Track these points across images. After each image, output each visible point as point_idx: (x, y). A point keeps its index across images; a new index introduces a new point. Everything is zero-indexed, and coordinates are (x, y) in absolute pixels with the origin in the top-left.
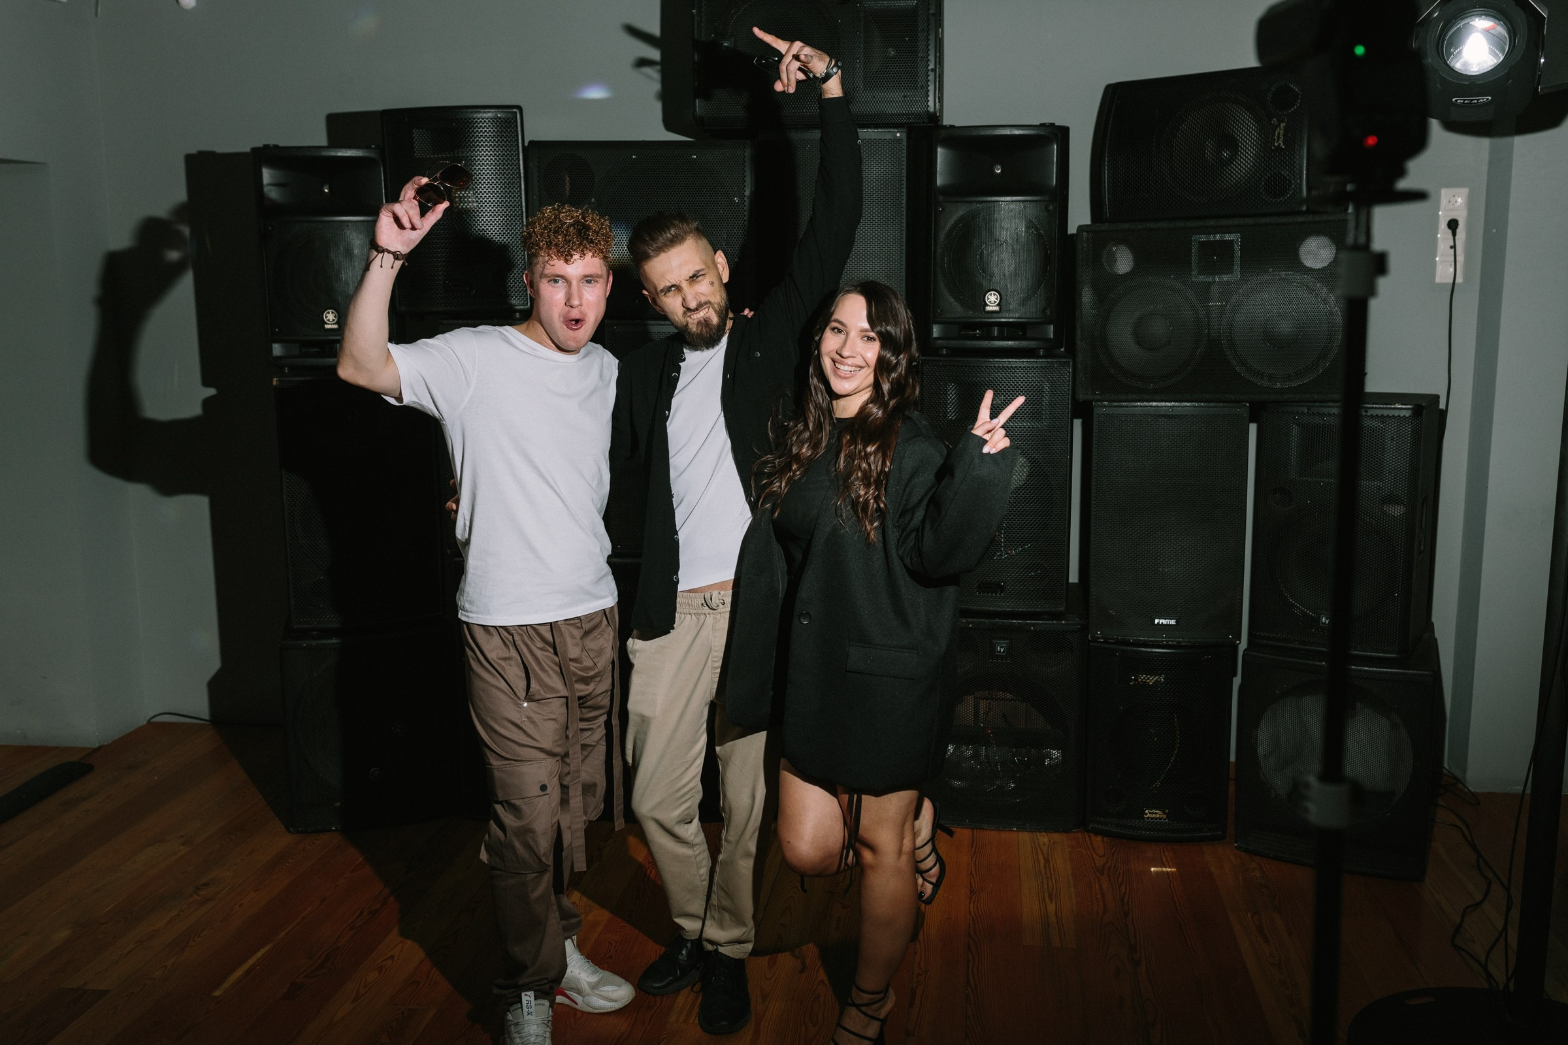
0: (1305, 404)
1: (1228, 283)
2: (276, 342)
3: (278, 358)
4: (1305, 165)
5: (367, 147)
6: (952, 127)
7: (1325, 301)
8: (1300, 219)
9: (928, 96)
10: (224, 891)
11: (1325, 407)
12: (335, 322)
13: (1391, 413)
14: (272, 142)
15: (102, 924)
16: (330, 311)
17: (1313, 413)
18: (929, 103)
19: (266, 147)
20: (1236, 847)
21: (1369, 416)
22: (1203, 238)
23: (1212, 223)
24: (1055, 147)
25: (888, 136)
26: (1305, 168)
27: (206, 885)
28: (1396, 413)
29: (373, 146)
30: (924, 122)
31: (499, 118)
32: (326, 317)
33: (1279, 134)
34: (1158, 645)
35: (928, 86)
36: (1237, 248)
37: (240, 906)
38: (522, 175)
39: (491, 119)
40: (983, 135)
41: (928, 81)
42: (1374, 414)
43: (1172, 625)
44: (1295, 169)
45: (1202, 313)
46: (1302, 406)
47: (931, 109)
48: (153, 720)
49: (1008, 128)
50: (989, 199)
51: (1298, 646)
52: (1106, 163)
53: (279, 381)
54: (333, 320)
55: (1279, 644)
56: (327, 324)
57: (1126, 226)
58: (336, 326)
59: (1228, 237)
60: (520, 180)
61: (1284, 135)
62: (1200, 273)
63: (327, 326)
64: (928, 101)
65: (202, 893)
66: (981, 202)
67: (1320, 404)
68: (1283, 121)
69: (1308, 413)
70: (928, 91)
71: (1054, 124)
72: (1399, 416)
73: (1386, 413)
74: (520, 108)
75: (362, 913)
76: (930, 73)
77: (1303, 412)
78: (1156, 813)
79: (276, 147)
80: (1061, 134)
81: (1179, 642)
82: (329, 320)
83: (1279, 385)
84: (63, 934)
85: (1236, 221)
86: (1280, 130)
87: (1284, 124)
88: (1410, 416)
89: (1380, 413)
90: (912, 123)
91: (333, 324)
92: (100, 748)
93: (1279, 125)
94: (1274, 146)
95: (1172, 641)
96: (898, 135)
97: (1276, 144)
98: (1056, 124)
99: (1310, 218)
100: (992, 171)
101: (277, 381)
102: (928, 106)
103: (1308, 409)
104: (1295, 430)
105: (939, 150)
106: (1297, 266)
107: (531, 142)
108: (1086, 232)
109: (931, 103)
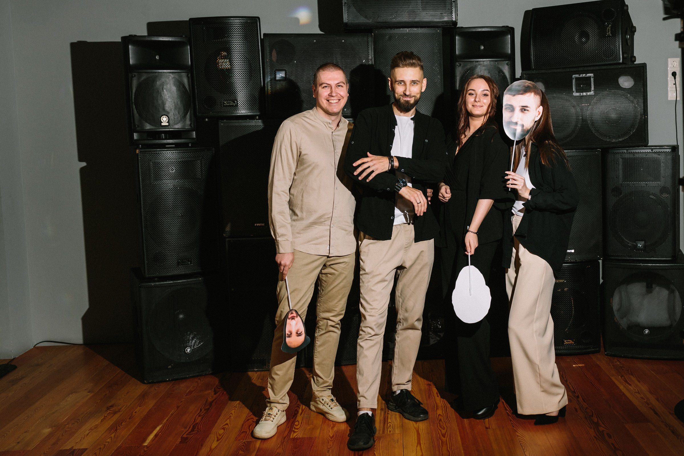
0: (625, 148)
1: (589, 96)
2: (135, 132)
3: (136, 140)
4: (621, 42)
5: (181, 36)
6: (462, 27)
7: (633, 102)
8: (620, 67)
9: (452, 13)
10: (123, 408)
11: (634, 149)
12: (167, 122)
13: (663, 150)
14: (133, 34)
15: (67, 425)
16: (164, 116)
17: (629, 152)
18: (453, 17)
19: (131, 36)
20: (606, 355)
21: (653, 153)
22: (577, 76)
23: (581, 69)
24: (510, 36)
25: (434, 32)
26: (621, 44)
27: (112, 406)
28: (665, 150)
29: (184, 36)
30: (450, 25)
31: (249, 23)
32: (162, 119)
33: (608, 29)
34: (567, 262)
35: (452, 9)
36: (592, 79)
37: (136, 412)
38: (260, 50)
39: (245, 23)
40: (474, 31)
41: (452, 6)
42: (656, 152)
43: (572, 253)
44: (617, 45)
45: (578, 109)
46: (624, 149)
47: (454, 20)
48: (36, 346)
49: (488, 28)
50: (481, 60)
51: (628, 258)
52: (532, 44)
53: (140, 151)
54: (166, 121)
55: (619, 258)
56: (162, 123)
57: (543, 71)
58: (167, 124)
59: (588, 75)
60: (259, 52)
61: (611, 30)
62: (577, 92)
63: (163, 124)
64: (452, 15)
65: (112, 409)
66: (478, 61)
67: (632, 148)
68: (610, 24)
69: (627, 152)
70: (452, 11)
71: (508, 26)
72: (666, 152)
73: (660, 150)
74: (259, 18)
75: (201, 410)
76: (453, 3)
77: (625, 152)
78: (569, 342)
79: (135, 36)
80: (511, 30)
81: (576, 260)
82: (164, 121)
83: (614, 141)
84: (47, 431)
85: (592, 68)
86: (609, 28)
87: (611, 25)
88: (671, 152)
89: (658, 150)
90: (445, 26)
91: (166, 123)
92: (14, 359)
93: (608, 26)
94: (607, 35)
95: (573, 260)
96: (438, 31)
97: (608, 34)
98: (509, 26)
99: (624, 66)
100: (480, 48)
101: (138, 151)
102: (452, 18)
103: (627, 151)
104: (621, 160)
105: (457, 37)
106: (618, 87)
107: (264, 34)
108: (526, 74)
109: (454, 16)
